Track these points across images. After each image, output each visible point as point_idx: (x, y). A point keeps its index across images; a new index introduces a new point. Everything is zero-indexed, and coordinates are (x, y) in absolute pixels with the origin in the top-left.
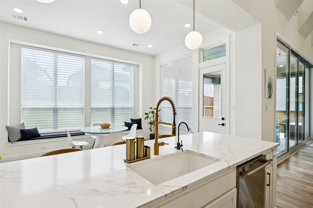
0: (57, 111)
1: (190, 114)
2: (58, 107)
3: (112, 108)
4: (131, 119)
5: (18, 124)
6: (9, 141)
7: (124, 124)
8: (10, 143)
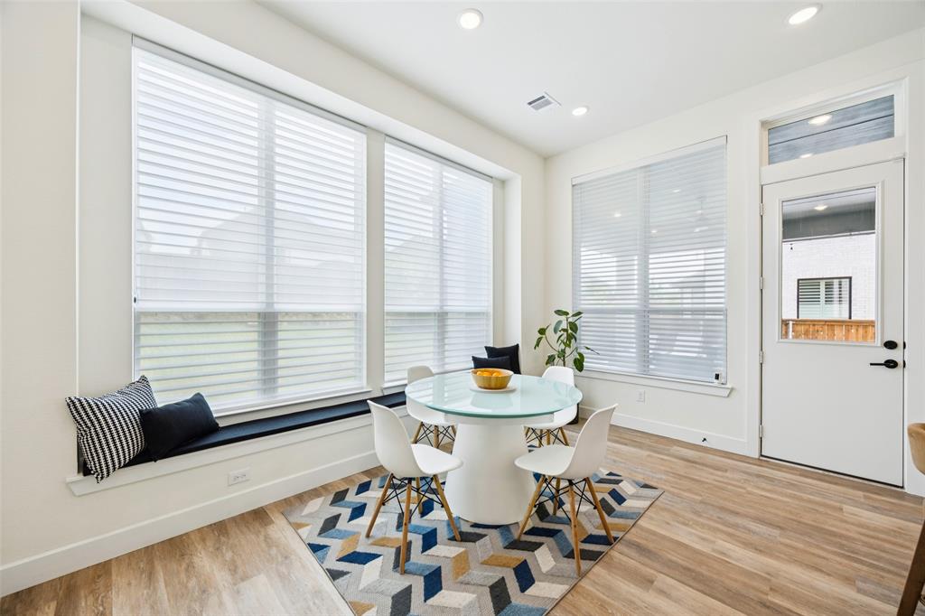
0: (274, 323)
1: (718, 329)
2: (278, 307)
3: (439, 313)
4: (486, 348)
5: (122, 383)
6: (84, 469)
7: (472, 365)
8: (92, 479)
